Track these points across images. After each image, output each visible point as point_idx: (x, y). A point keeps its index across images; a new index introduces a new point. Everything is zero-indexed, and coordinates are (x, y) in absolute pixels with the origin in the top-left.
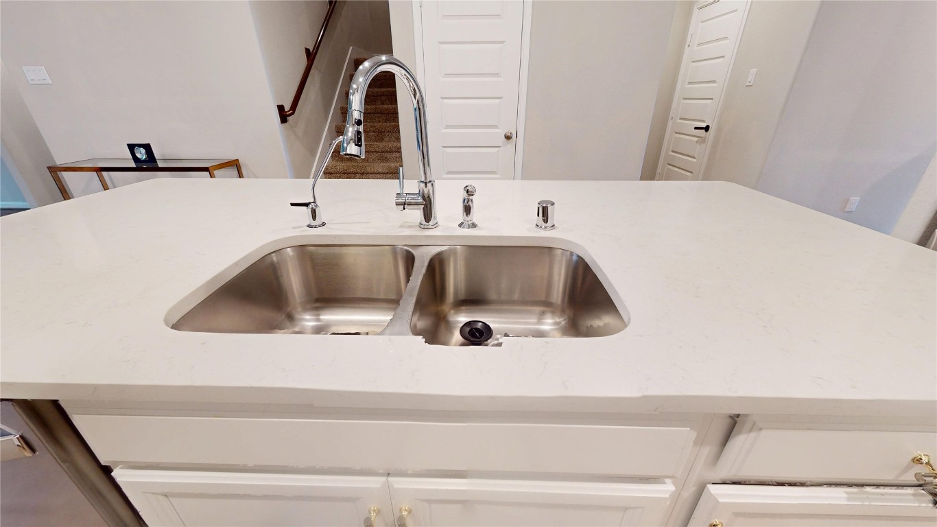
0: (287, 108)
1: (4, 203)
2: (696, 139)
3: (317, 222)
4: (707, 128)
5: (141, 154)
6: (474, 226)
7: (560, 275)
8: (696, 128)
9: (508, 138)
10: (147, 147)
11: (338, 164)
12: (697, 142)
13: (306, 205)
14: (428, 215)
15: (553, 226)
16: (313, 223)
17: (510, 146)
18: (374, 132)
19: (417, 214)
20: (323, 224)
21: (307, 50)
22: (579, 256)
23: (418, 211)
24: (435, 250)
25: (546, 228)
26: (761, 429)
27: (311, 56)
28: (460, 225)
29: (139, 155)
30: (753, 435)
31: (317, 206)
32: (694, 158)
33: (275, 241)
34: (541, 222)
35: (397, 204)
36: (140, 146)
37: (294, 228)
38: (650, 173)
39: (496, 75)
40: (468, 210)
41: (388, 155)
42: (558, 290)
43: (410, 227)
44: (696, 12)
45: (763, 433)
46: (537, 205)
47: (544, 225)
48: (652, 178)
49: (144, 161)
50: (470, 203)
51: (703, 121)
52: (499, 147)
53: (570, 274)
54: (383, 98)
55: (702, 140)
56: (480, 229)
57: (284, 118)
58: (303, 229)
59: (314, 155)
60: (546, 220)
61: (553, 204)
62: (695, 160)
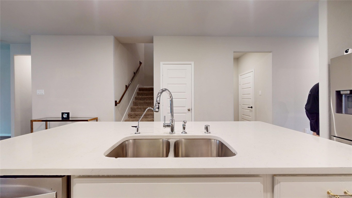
0: (118, 102)
1: (1, 134)
2: (249, 111)
3: (138, 132)
4: (252, 107)
5: (65, 116)
6: (186, 133)
7: (214, 148)
8: (248, 107)
9: (189, 110)
10: (68, 114)
11: (130, 119)
12: (250, 111)
13: (136, 127)
14: (172, 130)
15: (210, 132)
16: (137, 132)
17: (190, 112)
18: (143, 109)
19: (169, 129)
20: (140, 133)
21: (126, 86)
22: (219, 141)
23: (169, 128)
24: (175, 140)
25: (208, 133)
26: (280, 182)
27: (127, 87)
28: (182, 133)
29: (64, 116)
30: (279, 184)
31: (139, 127)
32: (250, 116)
33: (127, 137)
34: (206, 132)
35: (164, 126)
36: (66, 113)
37: (131, 134)
38: (237, 119)
39: (185, 92)
40: (184, 128)
41: (148, 116)
42: (214, 153)
43: (167, 133)
44: (240, 77)
45: (281, 183)
46: (205, 126)
47: (207, 132)
48: (238, 120)
49: (66, 118)
50: (185, 126)
51: (250, 105)
52: (186, 113)
53: (217, 147)
54: (147, 99)
55: (251, 111)
56: (188, 134)
57: (116, 105)
58: (133, 134)
59: (123, 116)
60: (207, 131)
61: (209, 126)
62: (251, 117)
